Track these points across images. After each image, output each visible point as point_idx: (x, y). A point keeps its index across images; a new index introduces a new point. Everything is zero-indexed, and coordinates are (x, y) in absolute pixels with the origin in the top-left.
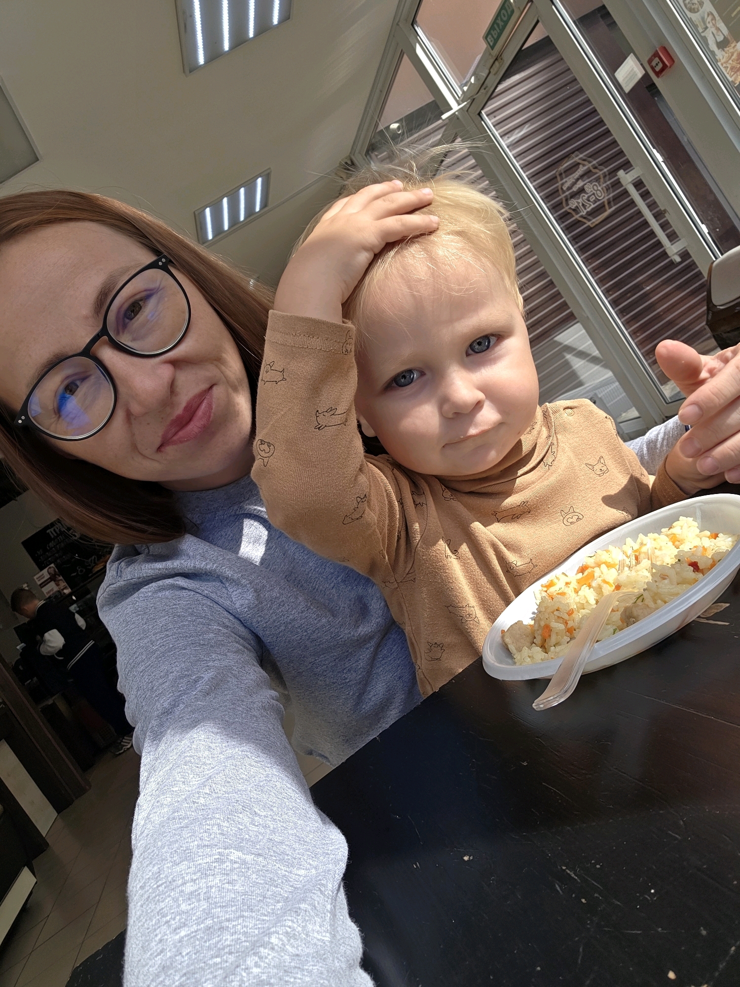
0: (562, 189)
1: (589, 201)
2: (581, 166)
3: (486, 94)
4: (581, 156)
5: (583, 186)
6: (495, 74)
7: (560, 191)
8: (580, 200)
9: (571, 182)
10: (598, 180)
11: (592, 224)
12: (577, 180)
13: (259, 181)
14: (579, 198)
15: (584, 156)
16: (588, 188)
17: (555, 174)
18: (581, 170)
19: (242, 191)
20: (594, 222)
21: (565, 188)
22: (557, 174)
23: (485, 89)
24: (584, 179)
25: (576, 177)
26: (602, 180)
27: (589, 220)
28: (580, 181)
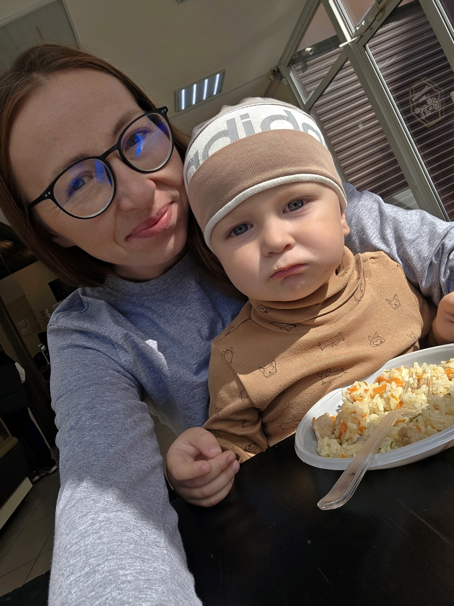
0: (411, 100)
1: (428, 110)
2: (427, 86)
3: (371, 32)
4: (428, 80)
5: (426, 100)
6: (378, 20)
7: (410, 102)
8: (422, 109)
9: (418, 96)
10: (436, 97)
11: (428, 125)
12: (423, 95)
13: (218, 76)
14: (422, 108)
15: (431, 80)
16: (429, 101)
17: (409, 90)
18: (427, 89)
19: (206, 81)
20: (430, 124)
21: (413, 100)
22: (410, 90)
23: (370, 30)
24: (427, 95)
25: (422, 94)
26: (439, 97)
27: (427, 123)
28: (425, 96)
